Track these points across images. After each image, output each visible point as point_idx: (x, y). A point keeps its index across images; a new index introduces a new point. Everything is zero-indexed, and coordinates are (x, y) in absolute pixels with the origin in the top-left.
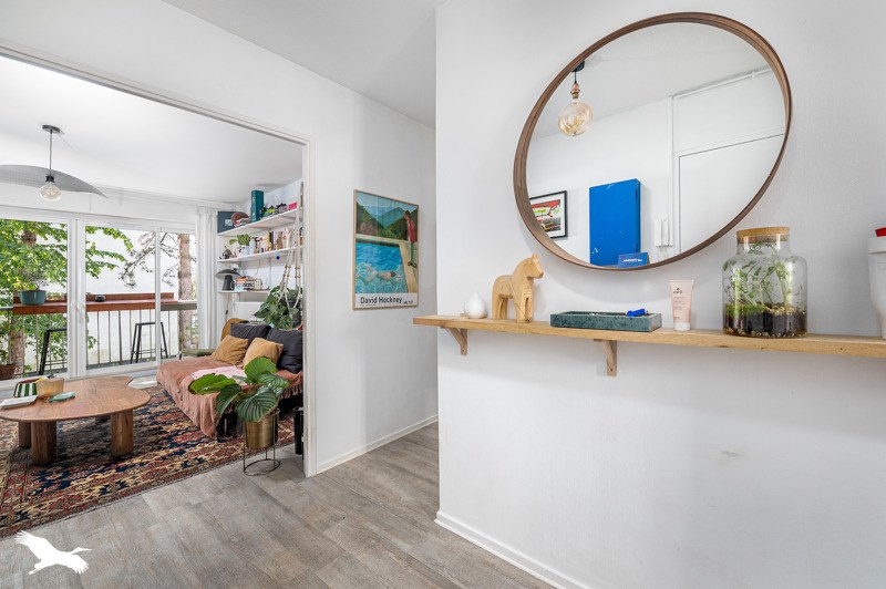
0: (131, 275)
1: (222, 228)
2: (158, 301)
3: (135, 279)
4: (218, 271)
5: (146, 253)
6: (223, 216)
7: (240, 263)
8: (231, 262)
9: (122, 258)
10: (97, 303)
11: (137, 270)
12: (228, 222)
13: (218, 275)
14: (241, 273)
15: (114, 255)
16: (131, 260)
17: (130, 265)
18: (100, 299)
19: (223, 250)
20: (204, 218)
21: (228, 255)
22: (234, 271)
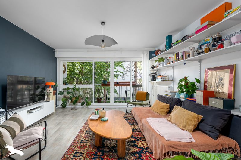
0: (124, 77)
1: (151, 57)
2: (131, 84)
3: (125, 78)
4: (149, 74)
5: (127, 71)
6: (151, 53)
7: (157, 70)
8: (154, 70)
9: (122, 73)
10: (117, 84)
11: (125, 76)
12: (153, 55)
13: (149, 75)
14: (158, 74)
15: (121, 72)
16: (124, 73)
17: (124, 74)
18: (118, 83)
19: (151, 66)
20: (145, 55)
21: (153, 67)
22: (155, 73)
